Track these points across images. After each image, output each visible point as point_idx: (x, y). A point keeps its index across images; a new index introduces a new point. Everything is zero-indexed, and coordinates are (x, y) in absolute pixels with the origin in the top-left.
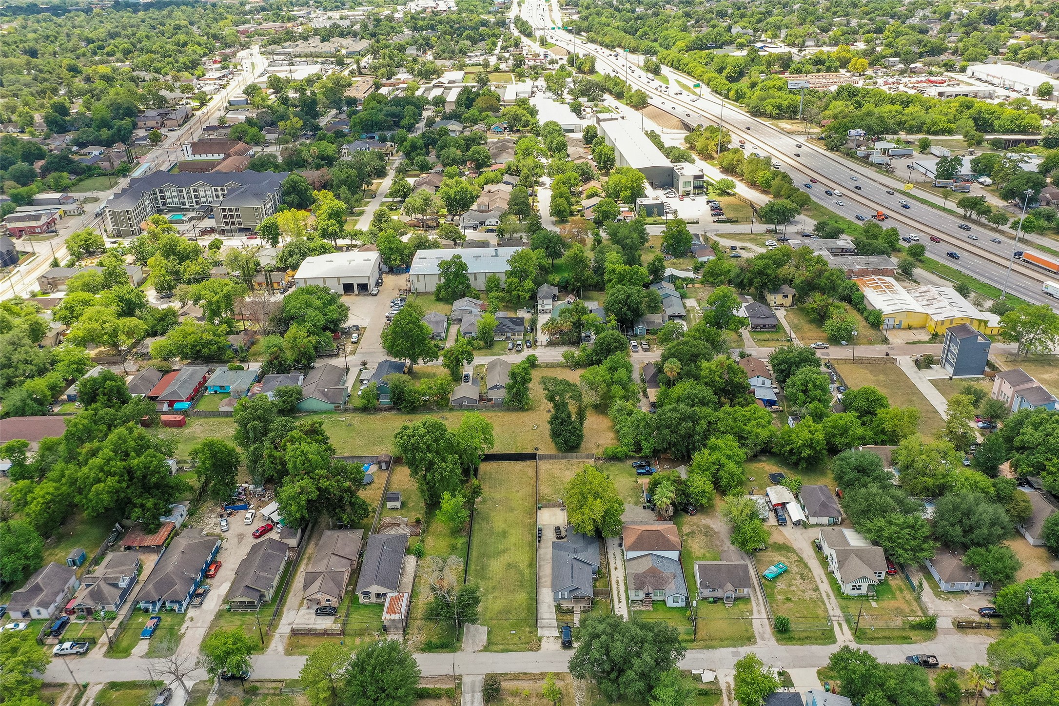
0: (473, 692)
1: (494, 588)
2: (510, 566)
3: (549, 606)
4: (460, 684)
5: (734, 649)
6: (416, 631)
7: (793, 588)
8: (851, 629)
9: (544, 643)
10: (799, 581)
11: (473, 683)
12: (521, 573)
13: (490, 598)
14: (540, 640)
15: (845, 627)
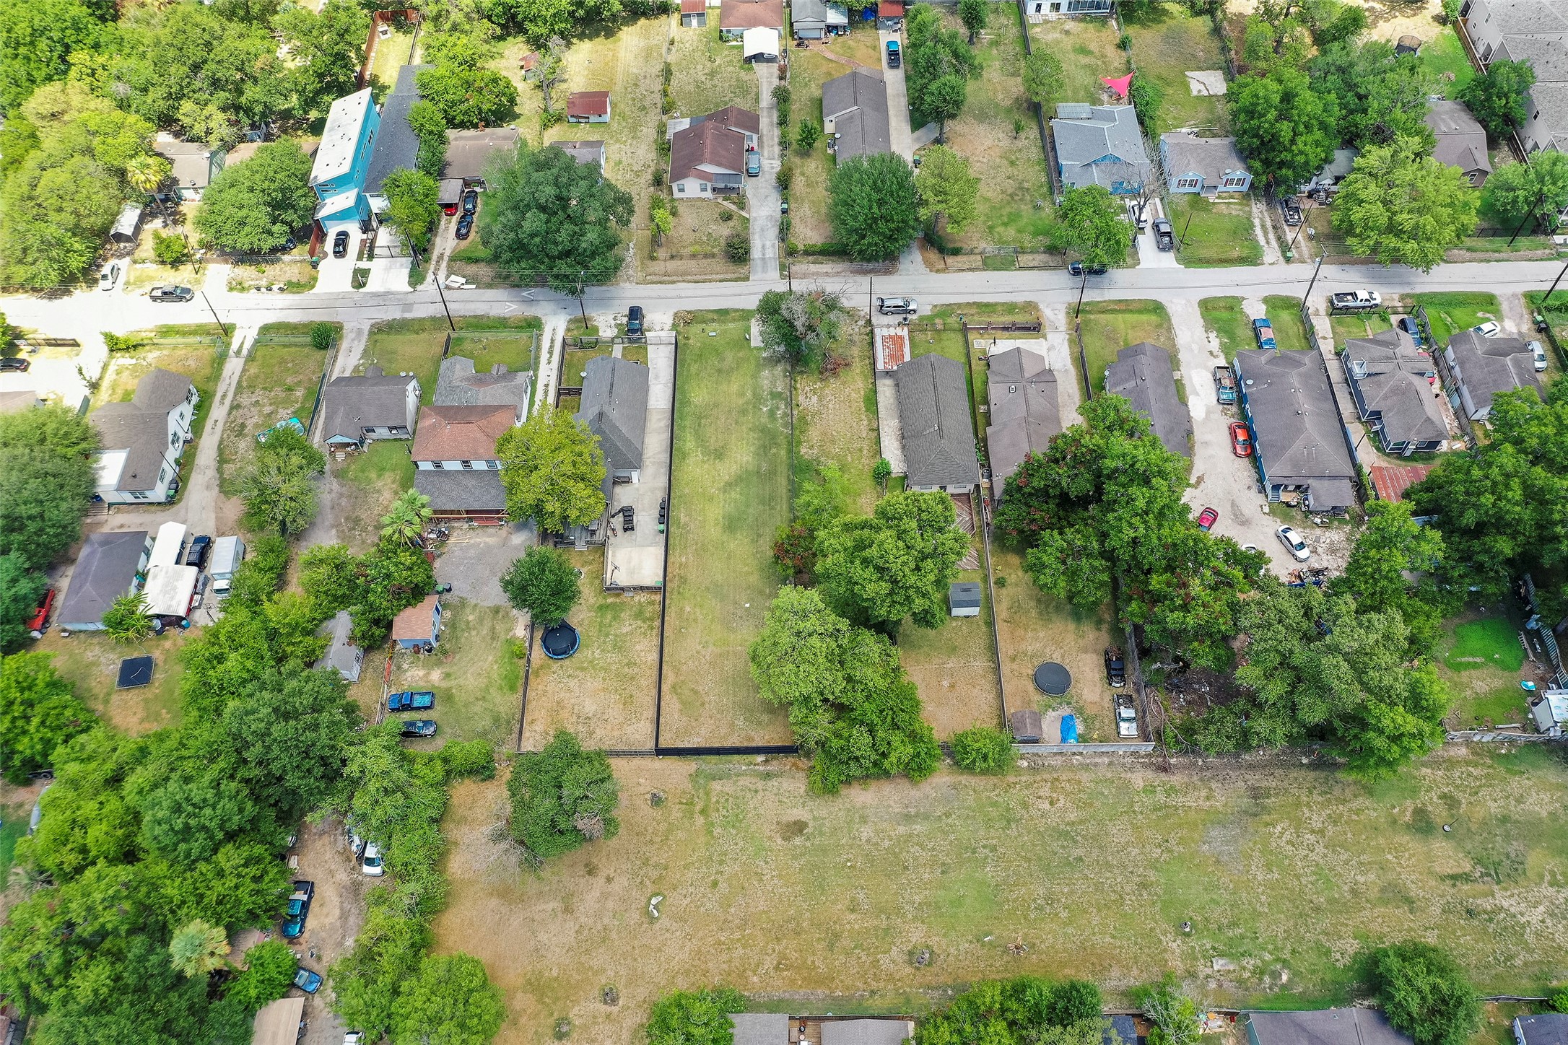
0: (763, 259)
1: (744, 412)
2: (719, 454)
3: (657, 377)
4: (783, 267)
5: (408, 315)
6: (856, 338)
7: (267, 410)
8: (228, 345)
9: (669, 321)
10: (250, 423)
11: (765, 270)
12: (701, 440)
13: (749, 394)
14: (675, 326)
15: (235, 346)
